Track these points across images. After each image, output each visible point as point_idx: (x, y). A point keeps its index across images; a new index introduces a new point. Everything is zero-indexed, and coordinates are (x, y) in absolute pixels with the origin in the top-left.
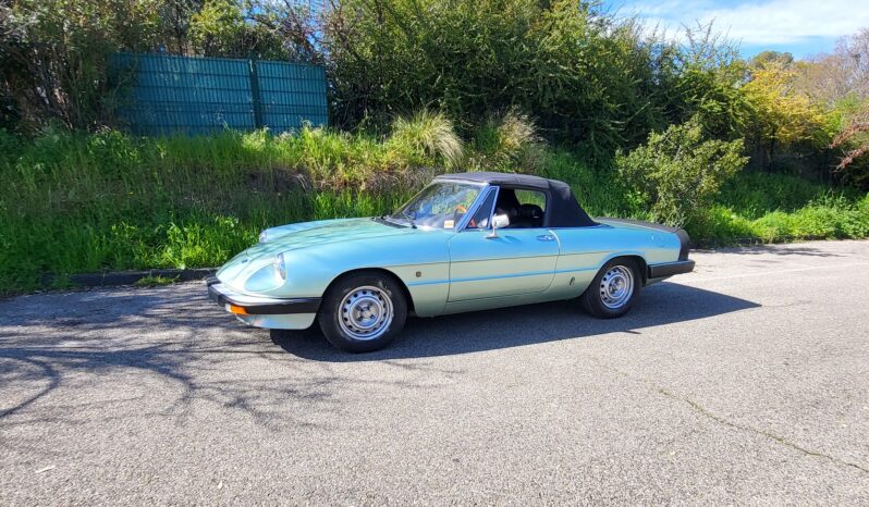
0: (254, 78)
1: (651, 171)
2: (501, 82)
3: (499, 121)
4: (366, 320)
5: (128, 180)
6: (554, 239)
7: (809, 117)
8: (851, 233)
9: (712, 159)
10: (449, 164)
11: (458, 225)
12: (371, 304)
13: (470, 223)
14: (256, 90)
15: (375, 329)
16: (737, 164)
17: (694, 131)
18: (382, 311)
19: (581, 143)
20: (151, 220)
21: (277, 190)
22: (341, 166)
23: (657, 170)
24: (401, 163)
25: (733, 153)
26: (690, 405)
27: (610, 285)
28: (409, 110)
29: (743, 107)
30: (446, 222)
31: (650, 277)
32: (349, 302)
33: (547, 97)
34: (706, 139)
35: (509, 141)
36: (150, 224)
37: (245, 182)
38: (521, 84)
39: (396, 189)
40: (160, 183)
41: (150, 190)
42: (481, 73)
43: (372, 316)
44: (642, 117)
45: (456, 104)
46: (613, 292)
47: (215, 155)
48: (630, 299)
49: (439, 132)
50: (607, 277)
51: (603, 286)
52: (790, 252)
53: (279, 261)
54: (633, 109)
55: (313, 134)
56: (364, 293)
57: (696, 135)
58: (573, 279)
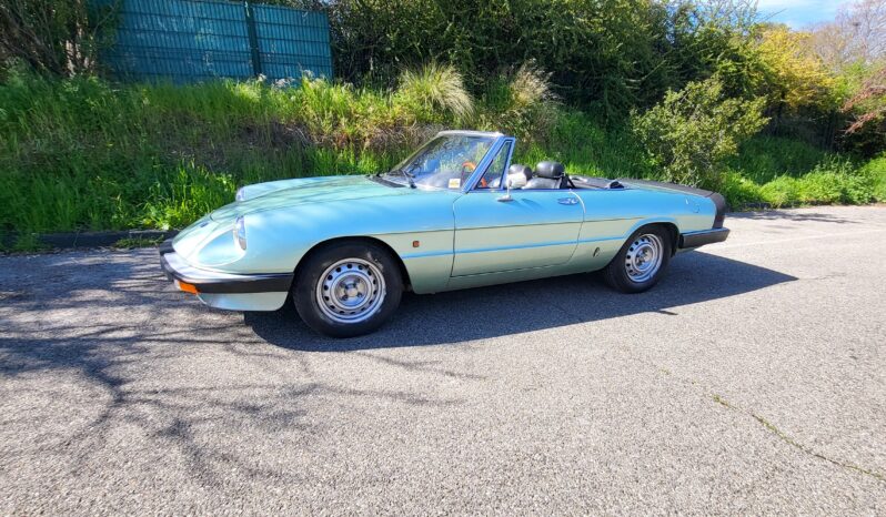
0: (251, 23)
1: (667, 132)
2: (514, 35)
3: (512, 77)
4: (350, 299)
5: (108, 130)
6: (578, 203)
7: (820, 81)
8: (855, 198)
9: (732, 119)
10: (458, 121)
11: (465, 185)
12: (358, 280)
13: (479, 183)
14: (254, 38)
15: (363, 309)
16: (758, 124)
17: (714, 88)
18: (372, 288)
19: (593, 103)
20: (134, 176)
21: (274, 145)
22: (343, 121)
23: (674, 131)
24: (408, 118)
25: (754, 113)
26: (759, 424)
27: (637, 256)
28: (417, 62)
29: (758, 68)
30: (451, 181)
31: (681, 247)
32: (330, 278)
33: (561, 53)
34: (726, 98)
35: (522, 96)
36: (133, 180)
37: (239, 136)
38: (535, 37)
39: (402, 146)
40: (144, 134)
41: (134, 142)
42: (493, 24)
43: (359, 294)
44: (658, 75)
45: (467, 58)
46: (639, 264)
47: (207, 107)
48: (657, 273)
49: (447, 86)
50: (634, 246)
51: (629, 257)
52: (804, 217)
53: (239, 226)
54: (647, 67)
55: (313, 85)
56: (350, 266)
57: (716, 93)
58: (597, 250)
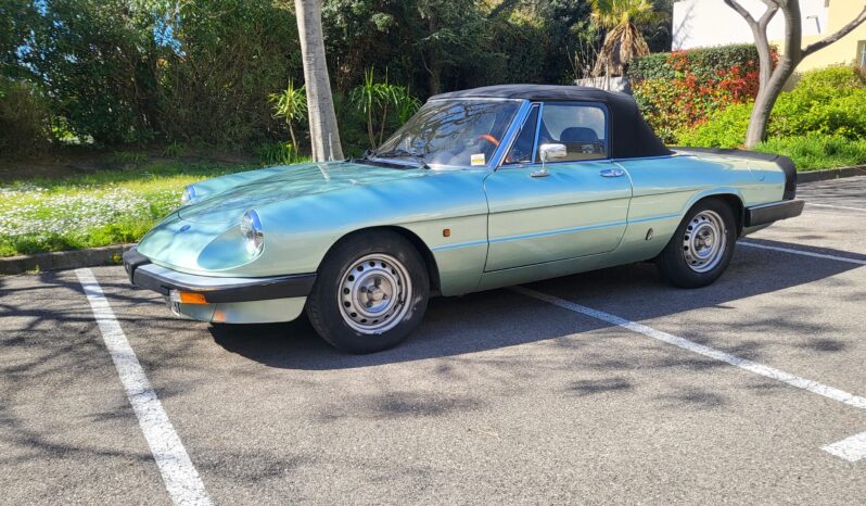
6: (623, 175)
11: (492, 160)
30: (473, 157)
31: (748, 225)
58: (650, 231)
